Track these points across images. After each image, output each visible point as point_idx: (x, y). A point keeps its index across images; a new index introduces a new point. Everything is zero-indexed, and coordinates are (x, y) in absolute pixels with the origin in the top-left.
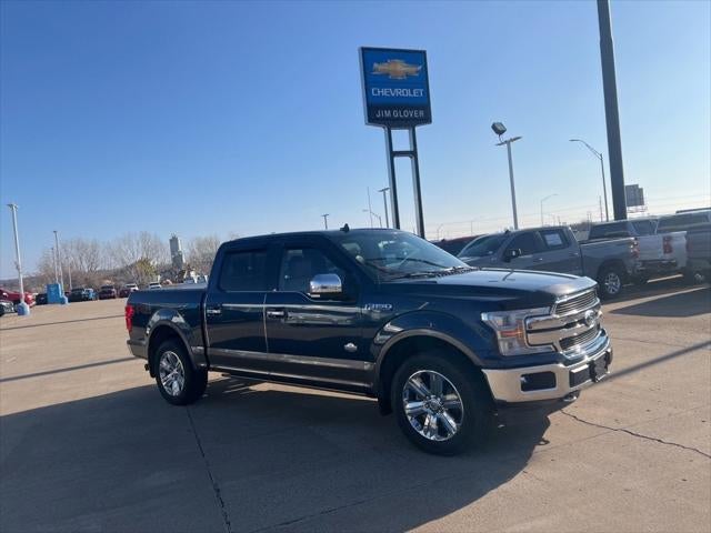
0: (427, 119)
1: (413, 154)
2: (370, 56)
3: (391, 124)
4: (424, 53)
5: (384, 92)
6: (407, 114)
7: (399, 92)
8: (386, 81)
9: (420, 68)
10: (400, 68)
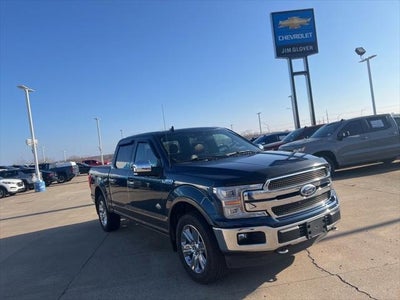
0: (315, 51)
1: (306, 73)
2: (277, 17)
3: (291, 56)
4: (312, 10)
5: (286, 38)
6: (301, 49)
7: (296, 36)
8: (288, 30)
9: (309, 20)
10: (296, 21)
